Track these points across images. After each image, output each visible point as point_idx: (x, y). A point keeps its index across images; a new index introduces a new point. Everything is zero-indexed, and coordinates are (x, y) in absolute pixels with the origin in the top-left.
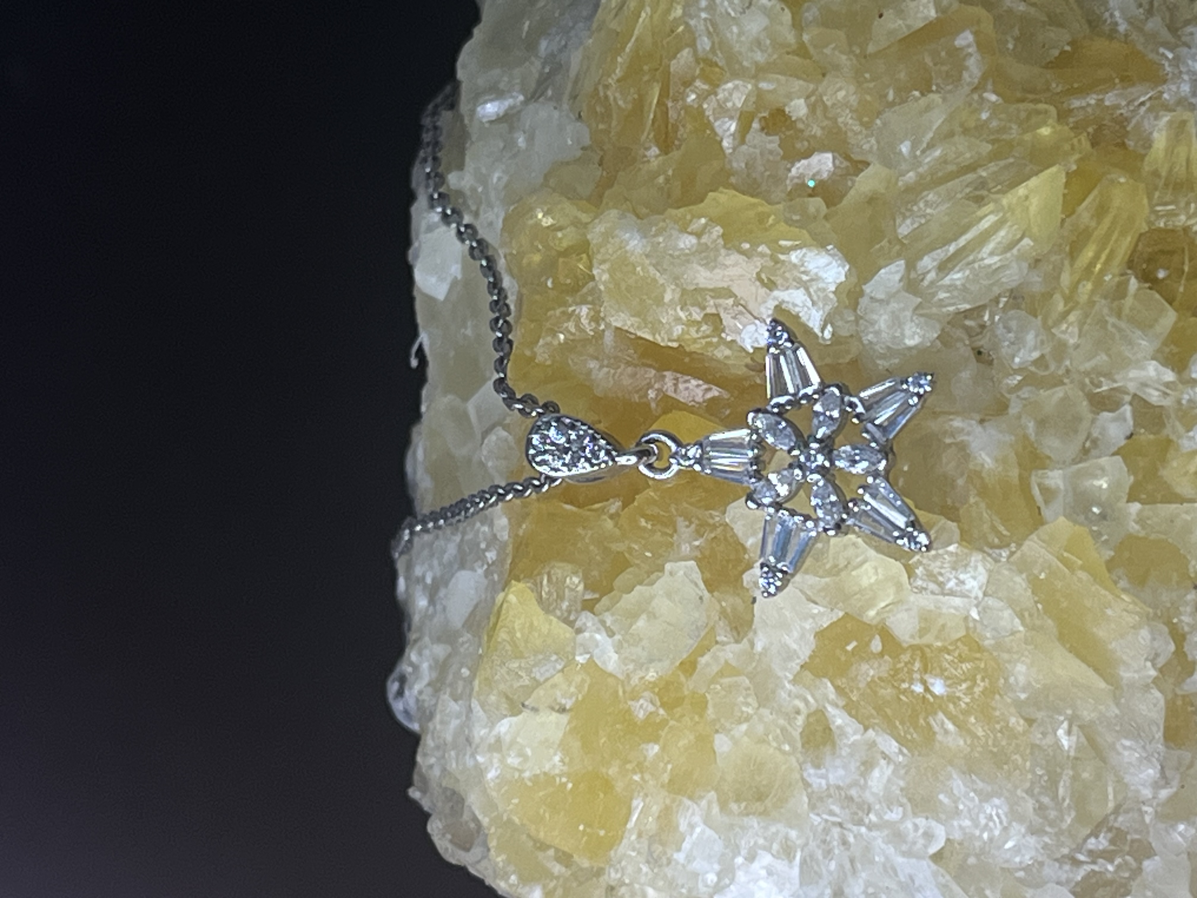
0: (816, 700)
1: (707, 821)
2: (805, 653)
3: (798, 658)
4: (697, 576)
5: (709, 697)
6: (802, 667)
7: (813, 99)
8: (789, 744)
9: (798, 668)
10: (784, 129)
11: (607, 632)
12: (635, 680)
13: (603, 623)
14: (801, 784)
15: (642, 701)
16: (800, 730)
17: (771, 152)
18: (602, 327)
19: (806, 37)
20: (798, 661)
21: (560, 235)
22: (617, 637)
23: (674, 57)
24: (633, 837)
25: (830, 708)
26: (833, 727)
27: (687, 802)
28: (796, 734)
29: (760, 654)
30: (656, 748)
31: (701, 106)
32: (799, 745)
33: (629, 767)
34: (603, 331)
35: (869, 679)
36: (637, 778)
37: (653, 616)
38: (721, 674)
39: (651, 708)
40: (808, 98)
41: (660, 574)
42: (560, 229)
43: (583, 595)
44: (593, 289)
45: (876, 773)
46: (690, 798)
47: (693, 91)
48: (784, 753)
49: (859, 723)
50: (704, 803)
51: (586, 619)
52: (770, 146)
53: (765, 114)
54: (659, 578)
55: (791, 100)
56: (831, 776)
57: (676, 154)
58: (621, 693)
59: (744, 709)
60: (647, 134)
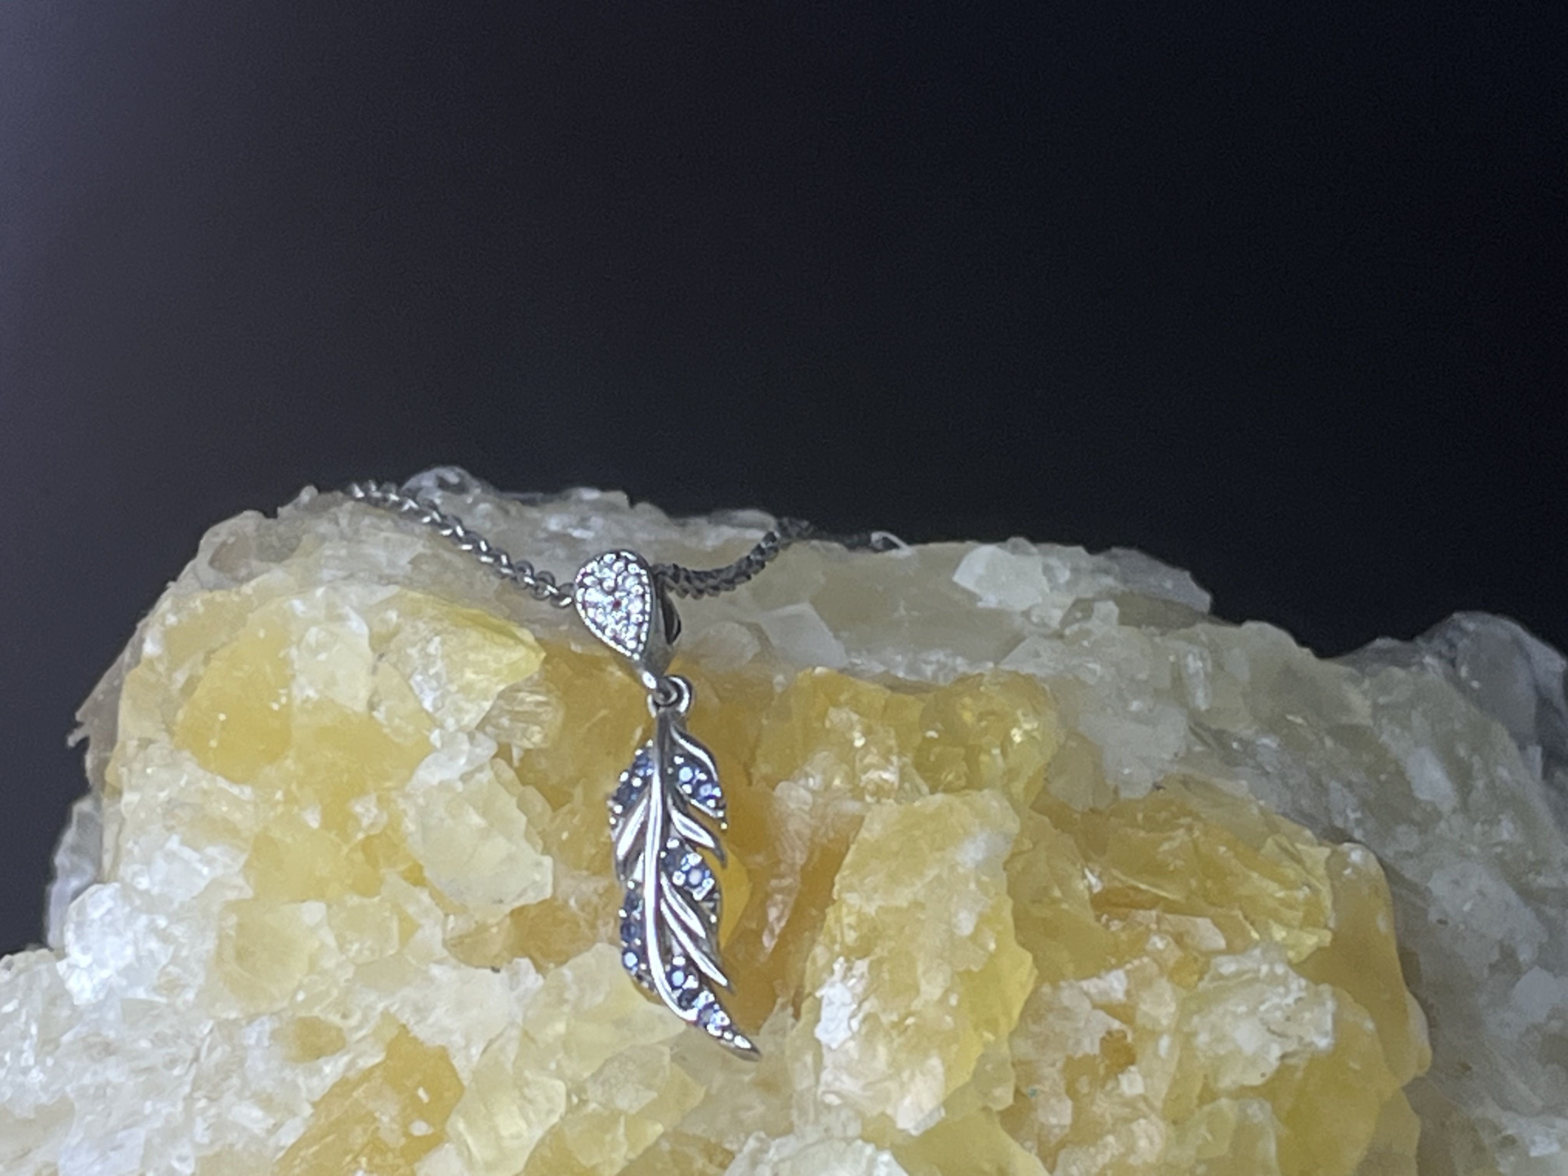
0: (359, 1041)
1: (215, 885)
2: (420, 1031)
3: (417, 1023)
4: (531, 898)
5: (376, 899)
6: (404, 1026)
7: (1142, 1105)
8: (304, 1001)
9: (404, 1021)
10: (1107, 1062)
11: (467, 774)
12: (402, 804)
13: (480, 769)
14: (252, 1011)
15: (375, 811)
16: (322, 1017)
17: (1078, 1043)
18: (868, 799)
19: (1224, 1102)
20: (412, 1022)
21: (996, 751)
22: (460, 787)
23: (1216, 924)
24: (204, 785)
25: (346, 1059)
26: (321, 1061)
27: (243, 859)
28: (316, 1011)
29: (426, 972)
30: (315, 824)
31: (1147, 954)
32: (303, 1014)
33: (294, 787)
34: (862, 799)
35: (377, 1115)
36: (279, 795)
37: (485, 834)
38: (404, 919)
39: (365, 822)
40: (1145, 1098)
41: (540, 848)
42: (1004, 753)
43: (517, 746)
44: (919, 791)
45: (257, 1113)
46: (248, 865)
47: (1168, 945)
48: (295, 993)
49: (323, 1098)
50: (240, 881)
51: (486, 748)
52: (1086, 1042)
53: (1130, 1039)
54: (534, 845)
55: (1145, 1077)
56: (257, 1053)
57: (1088, 915)
58: (388, 784)
59: (356, 946)
60: (1121, 878)
